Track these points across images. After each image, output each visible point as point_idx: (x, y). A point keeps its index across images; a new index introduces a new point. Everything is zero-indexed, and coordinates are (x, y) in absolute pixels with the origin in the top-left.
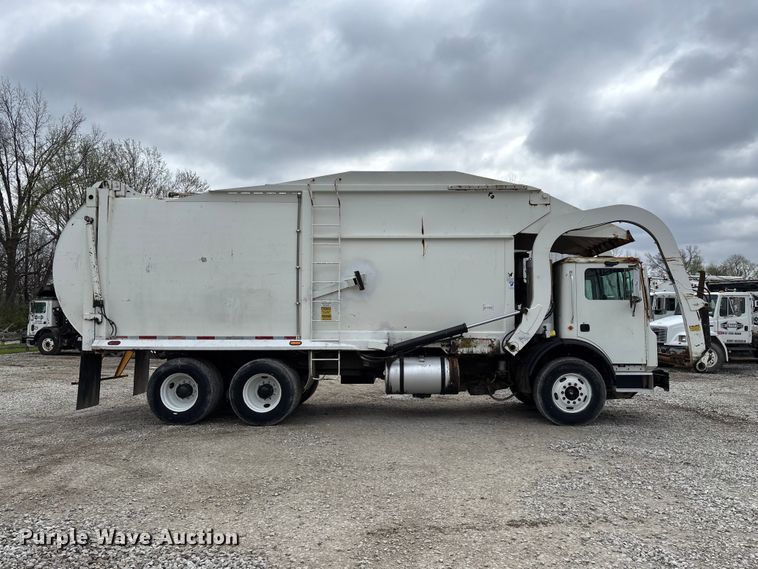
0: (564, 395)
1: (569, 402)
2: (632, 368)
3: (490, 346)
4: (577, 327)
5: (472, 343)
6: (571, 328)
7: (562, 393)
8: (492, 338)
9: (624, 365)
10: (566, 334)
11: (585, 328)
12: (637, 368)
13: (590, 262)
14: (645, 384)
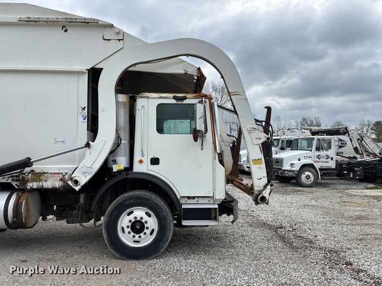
0: (129, 230)
1: (134, 236)
2: (201, 201)
3: (61, 179)
4: (147, 161)
5: (43, 178)
6: (141, 162)
7: (128, 227)
8: (64, 172)
9: (194, 198)
10: (138, 168)
11: (155, 161)
12: (206, 201)
13: (161, 98)
14: (213, 216)
